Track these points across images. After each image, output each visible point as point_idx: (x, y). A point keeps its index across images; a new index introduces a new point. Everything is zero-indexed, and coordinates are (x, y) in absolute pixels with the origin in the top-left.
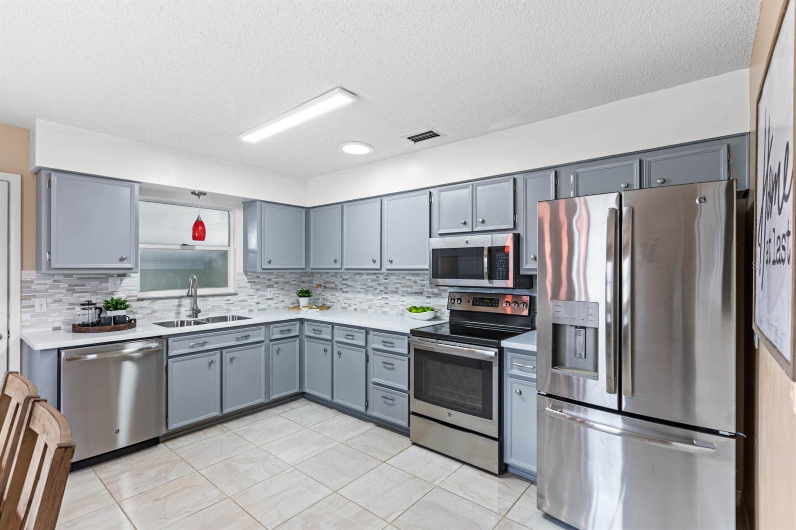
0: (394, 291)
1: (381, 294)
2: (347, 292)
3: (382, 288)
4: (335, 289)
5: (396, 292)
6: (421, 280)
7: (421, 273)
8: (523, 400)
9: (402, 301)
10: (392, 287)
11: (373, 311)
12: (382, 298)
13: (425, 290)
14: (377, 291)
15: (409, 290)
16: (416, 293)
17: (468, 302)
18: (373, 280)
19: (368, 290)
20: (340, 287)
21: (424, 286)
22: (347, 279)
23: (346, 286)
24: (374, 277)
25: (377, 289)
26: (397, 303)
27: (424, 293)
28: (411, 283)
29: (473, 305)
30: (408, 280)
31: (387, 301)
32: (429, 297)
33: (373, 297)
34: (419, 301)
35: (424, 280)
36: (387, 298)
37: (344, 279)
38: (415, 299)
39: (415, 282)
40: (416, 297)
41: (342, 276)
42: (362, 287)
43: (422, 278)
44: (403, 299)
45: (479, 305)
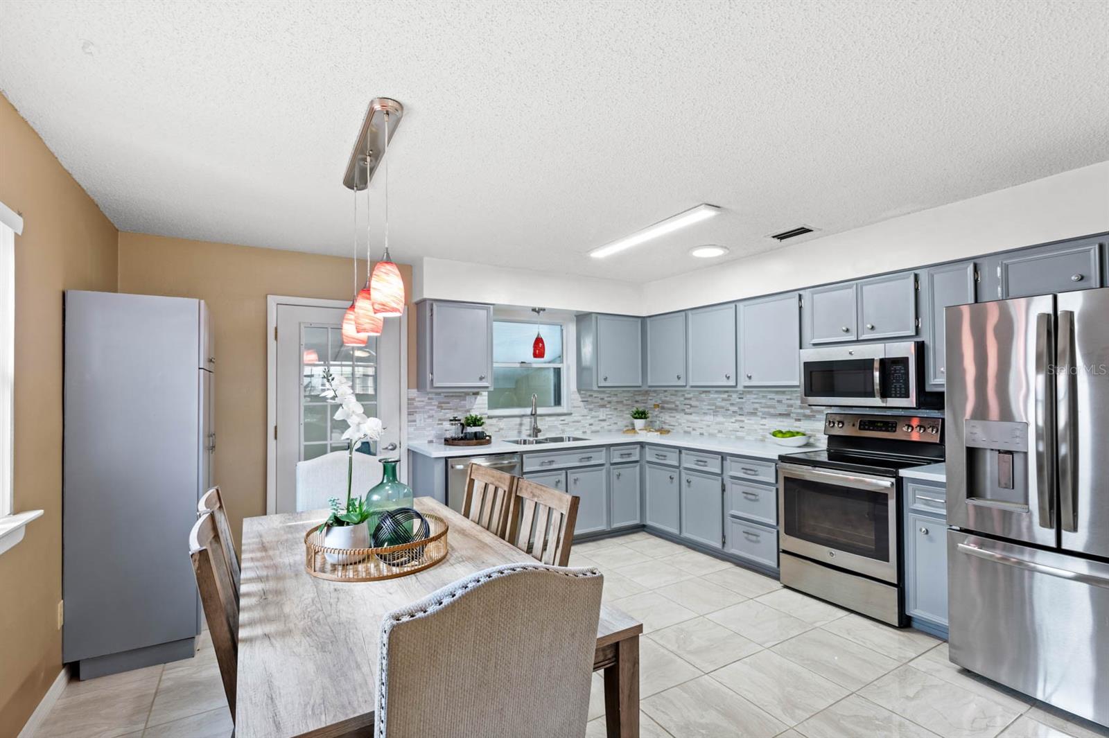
0: (752, 413)
1: (735, 416)
2: (691, 414)
3: (735, 409)
4: (676, 409)
5: (753, 413)
6: (788, 399)
7: (788, 391)
8: (931, 540)
9: (762, 425)
10: (748, 408)
11: (724, 436)
12: (736, 420)
13: (793, 410)
14: (729, 412)
15: (772, 411)
16: (780, 414)
17: (854, 425)
18: (724, 400)
19: (718, 412)
20: (681, 407)
21: (791, 406)
22: (690, 399)
23: (689, 406)
24: (725, 396)
25: (729, 410)
26: (756, 427)
27: (792, 415)
28: (774, 403)
29: (860, 429)
30: (770, 399)
31: (741, 424)
32: (799, 420)
33: (725, 420)
34: (785, 424)
35: (790, 399)
36: (743, 421)
37: (685, 399)
38: (781, 421)
39: (779, 401)
40: (781, 419)
41: (683, 395)
42: (709, 407)
43: (789, 397)
44: (764, 421)
45: (869, 429)
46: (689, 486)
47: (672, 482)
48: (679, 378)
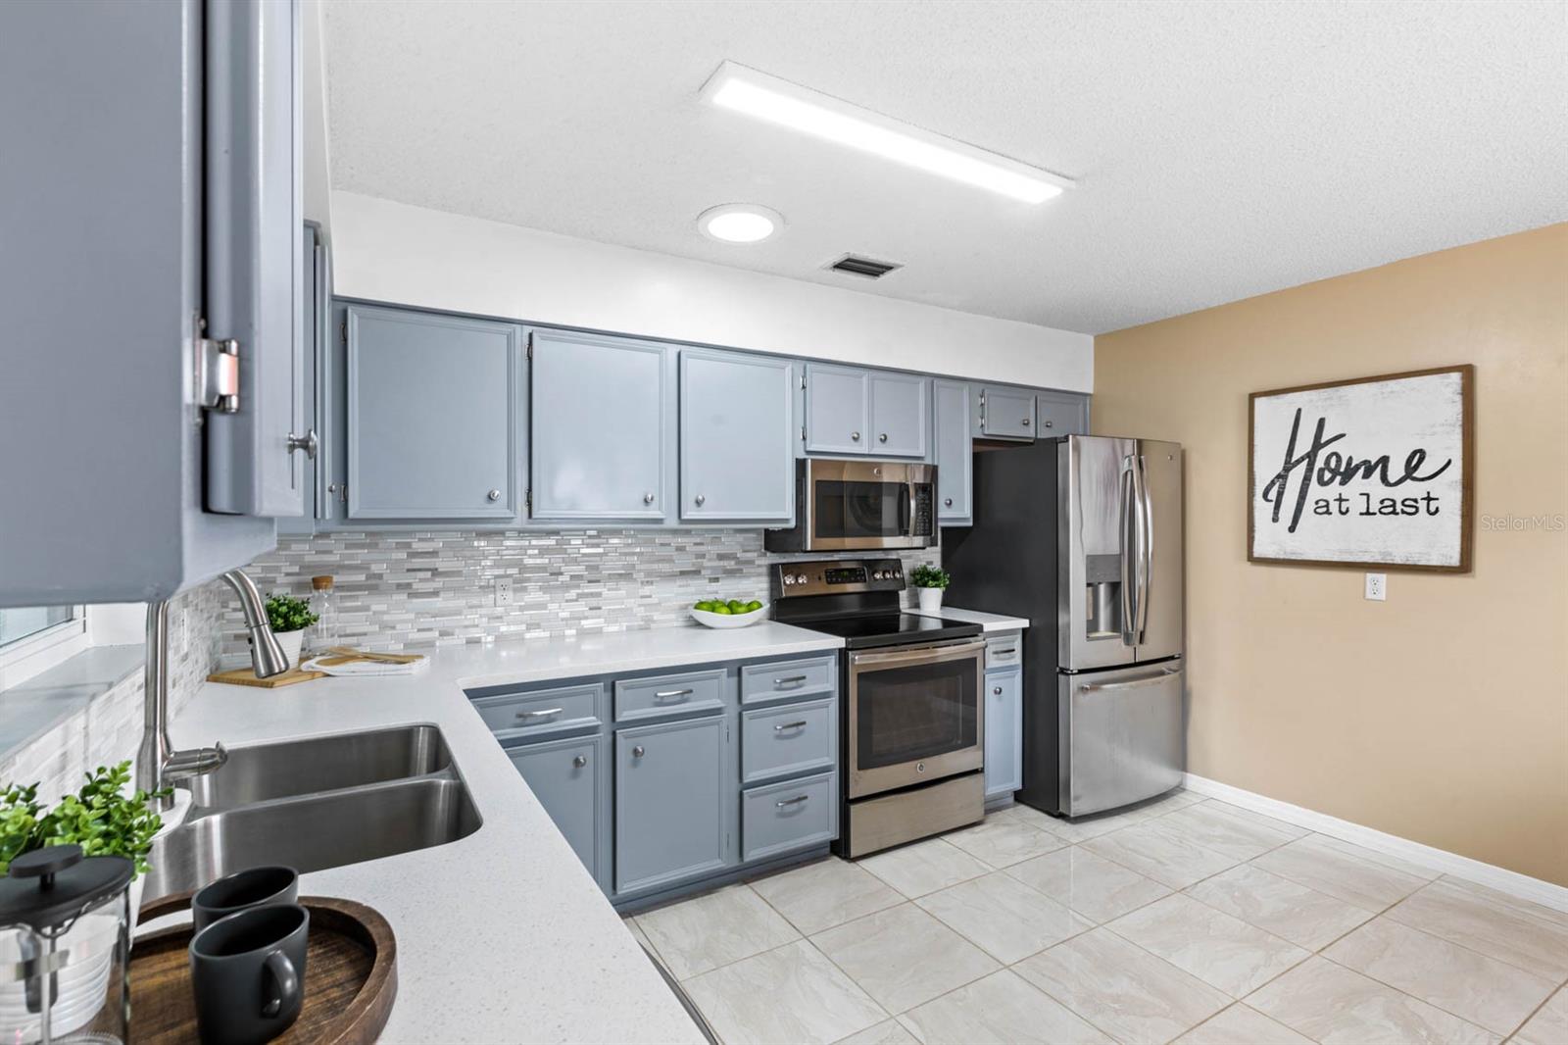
0: (621, 575)
1: (578, 587)
2: (435, 593)
3: (579, 570)
4: (374, 586)
5: (627, 576)
6: (696, 544)
7: (696, 530)
8: (1000, 700)
9: (642, 597)
10: (613, 564)
11: (547, 634)
12: (578, 594)
13: (706, 563)
14: (561, 578)
15: (665, 567)
16: (682, 573)
17: (820, 578)
18: (543, 551)
19: (528, 580)
20: (391, 579)
21: (703, 556)
22: (434, 554)
23: (429, 574)
24: (551, 542)
25: (561, 574)
26: (631, 602)
27: (703, 572)
28: (670, 551)
29: (829, 583)
30: (662, 545)
31: (594, 602)
32: (716, 580)
33: (547, 597)
34: (692, 589)
35: (701, 544)
36: (599, 595)
37: (413, 555)
38: (680, 586)
39: (680, 549)
40: (684, 582)
41: (409, 545)
42: (501, 572)
43: (698, 540)
44: (647, 590)
45: (837, 582)
46: (635, 764)
47: (575, 775)
48: (490, 498)
